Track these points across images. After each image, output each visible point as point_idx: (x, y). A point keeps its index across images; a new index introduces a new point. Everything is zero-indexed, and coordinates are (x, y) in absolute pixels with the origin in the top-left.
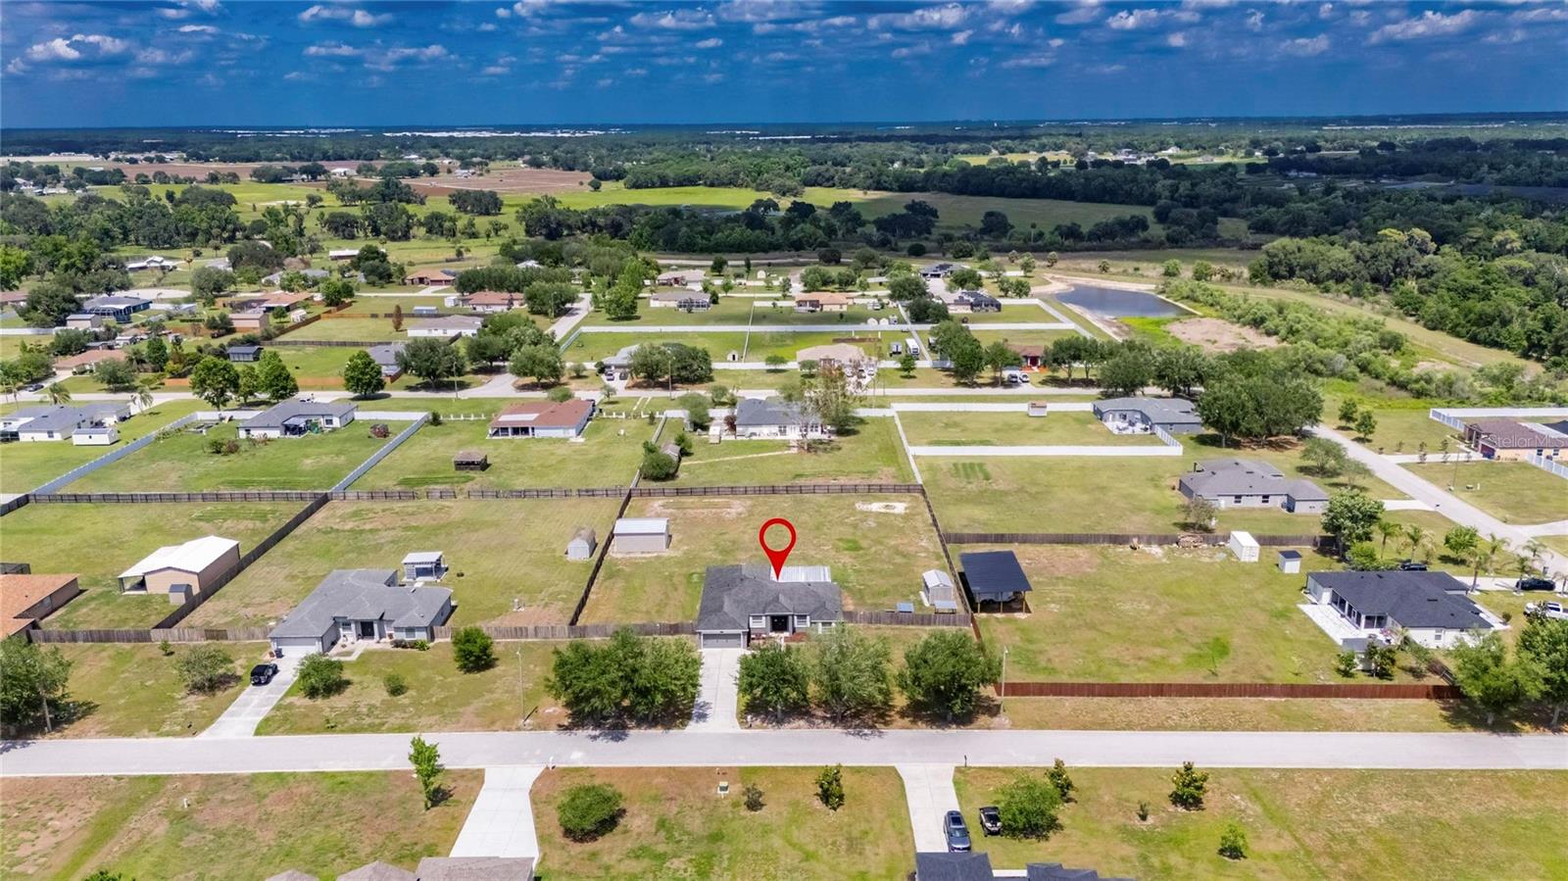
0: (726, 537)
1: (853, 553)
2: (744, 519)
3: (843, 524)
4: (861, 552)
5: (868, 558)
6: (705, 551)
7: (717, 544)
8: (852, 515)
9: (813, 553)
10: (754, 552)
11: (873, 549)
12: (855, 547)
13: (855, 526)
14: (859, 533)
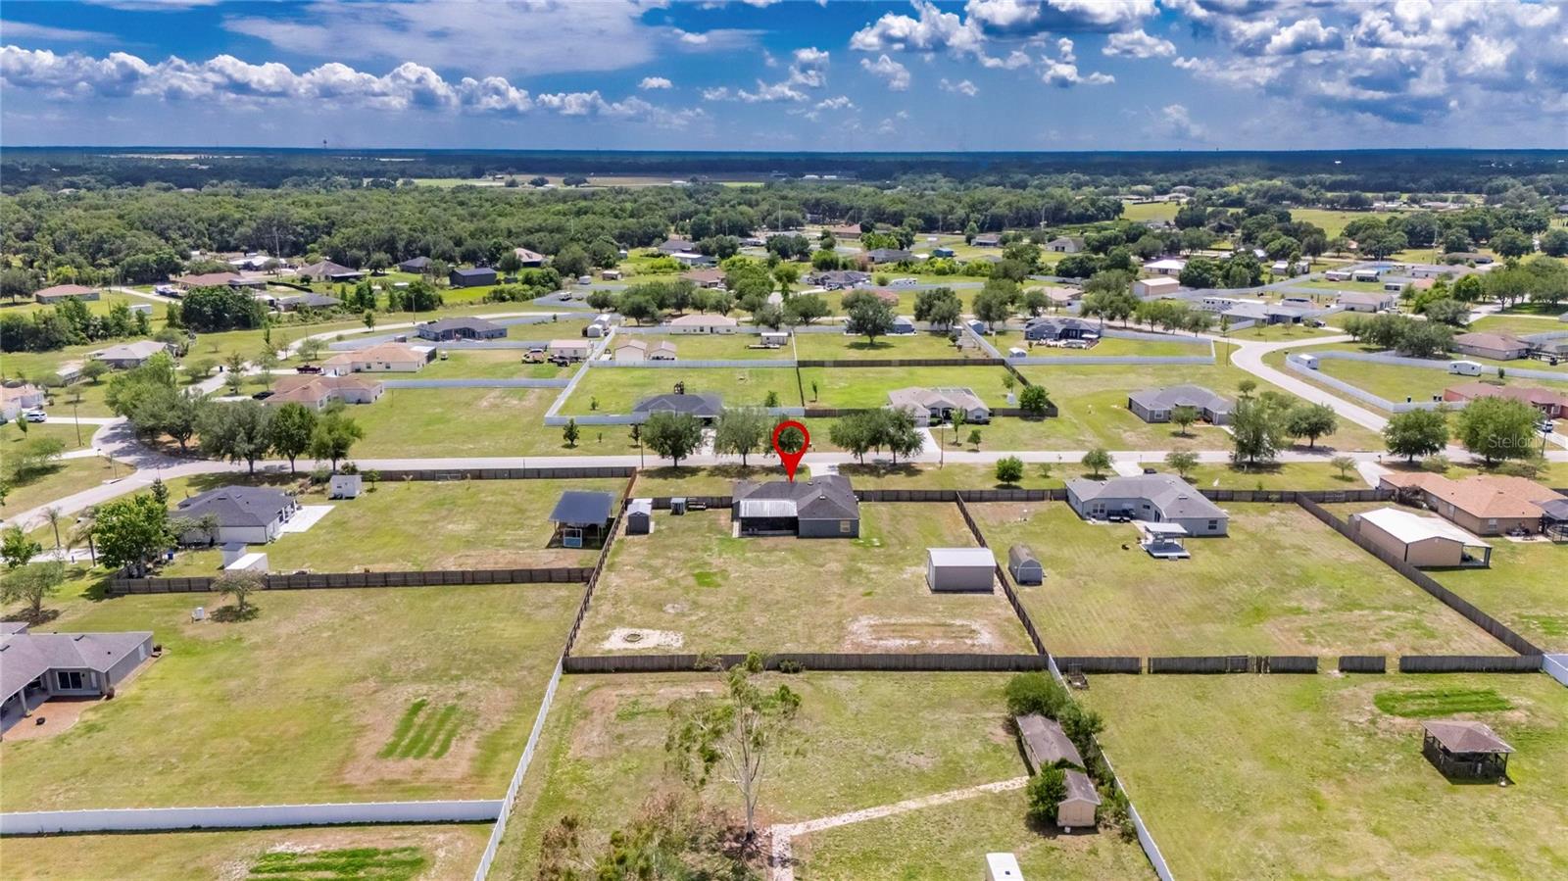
0: (861, 590)
1: (707, 569)
2: (845, 616)
3: (710, 607)
4: (697, 571)
5: (690, 564)
6: (880, 572)
7: (869, 579)
8: (692, 625)
9: (753, 569)
10: (821, 570)
11: (681, 574)
12: (704, 579)
13: (695, 605)
14: (692, 595)
